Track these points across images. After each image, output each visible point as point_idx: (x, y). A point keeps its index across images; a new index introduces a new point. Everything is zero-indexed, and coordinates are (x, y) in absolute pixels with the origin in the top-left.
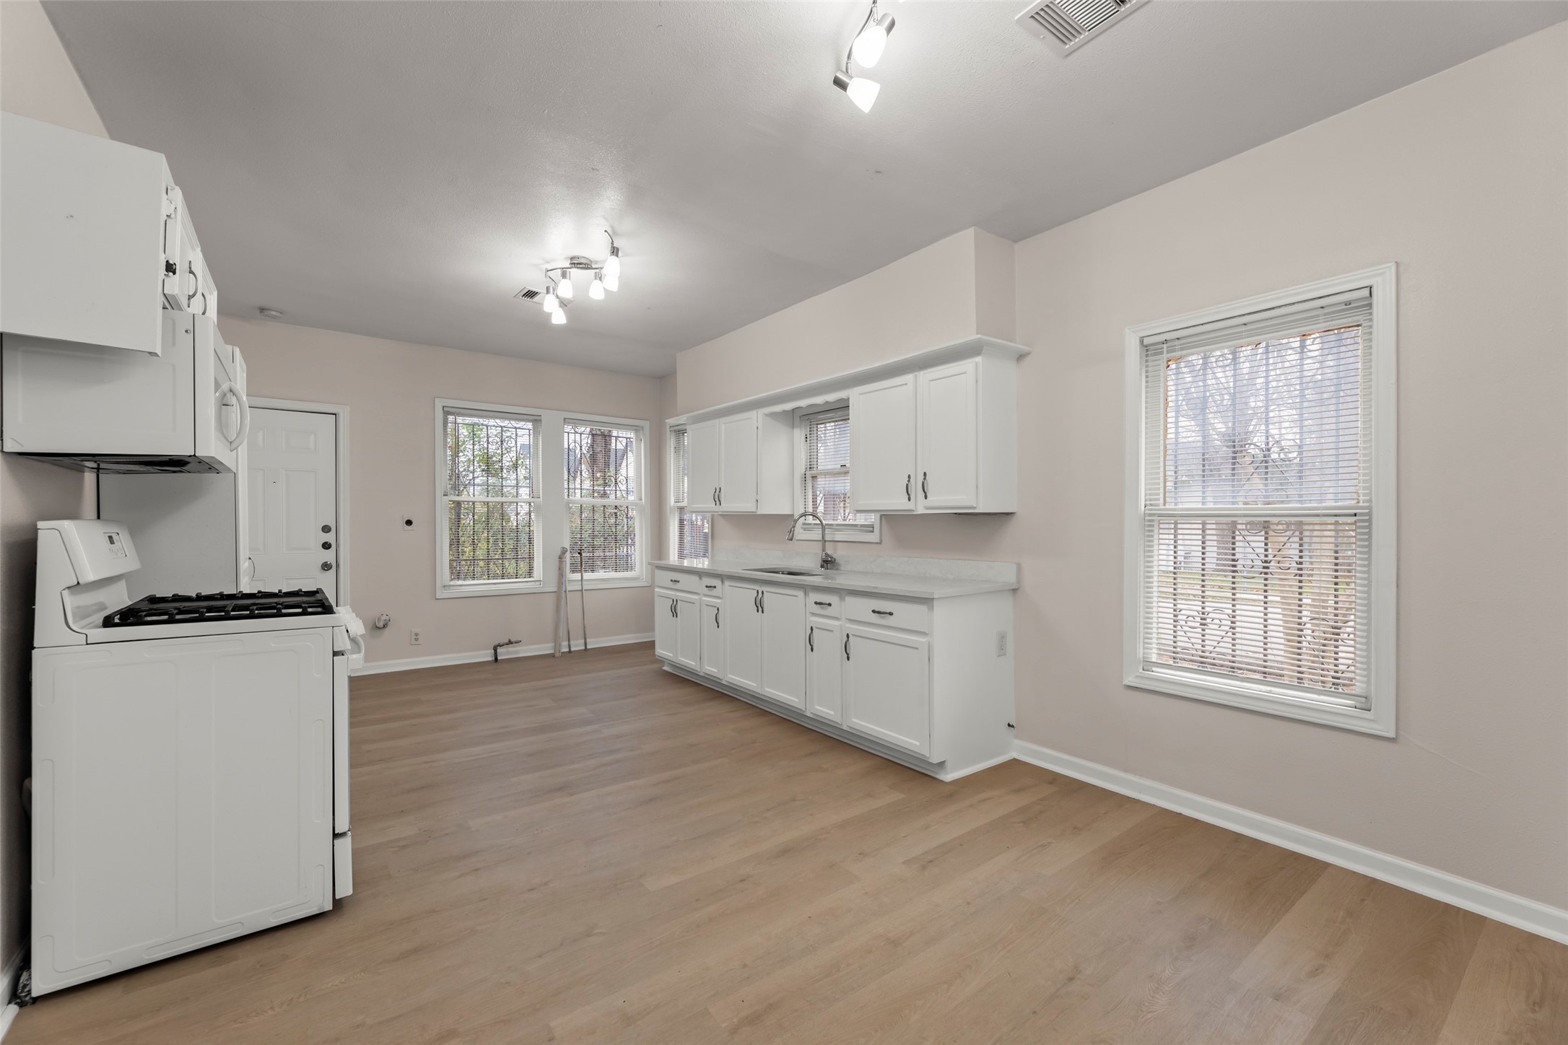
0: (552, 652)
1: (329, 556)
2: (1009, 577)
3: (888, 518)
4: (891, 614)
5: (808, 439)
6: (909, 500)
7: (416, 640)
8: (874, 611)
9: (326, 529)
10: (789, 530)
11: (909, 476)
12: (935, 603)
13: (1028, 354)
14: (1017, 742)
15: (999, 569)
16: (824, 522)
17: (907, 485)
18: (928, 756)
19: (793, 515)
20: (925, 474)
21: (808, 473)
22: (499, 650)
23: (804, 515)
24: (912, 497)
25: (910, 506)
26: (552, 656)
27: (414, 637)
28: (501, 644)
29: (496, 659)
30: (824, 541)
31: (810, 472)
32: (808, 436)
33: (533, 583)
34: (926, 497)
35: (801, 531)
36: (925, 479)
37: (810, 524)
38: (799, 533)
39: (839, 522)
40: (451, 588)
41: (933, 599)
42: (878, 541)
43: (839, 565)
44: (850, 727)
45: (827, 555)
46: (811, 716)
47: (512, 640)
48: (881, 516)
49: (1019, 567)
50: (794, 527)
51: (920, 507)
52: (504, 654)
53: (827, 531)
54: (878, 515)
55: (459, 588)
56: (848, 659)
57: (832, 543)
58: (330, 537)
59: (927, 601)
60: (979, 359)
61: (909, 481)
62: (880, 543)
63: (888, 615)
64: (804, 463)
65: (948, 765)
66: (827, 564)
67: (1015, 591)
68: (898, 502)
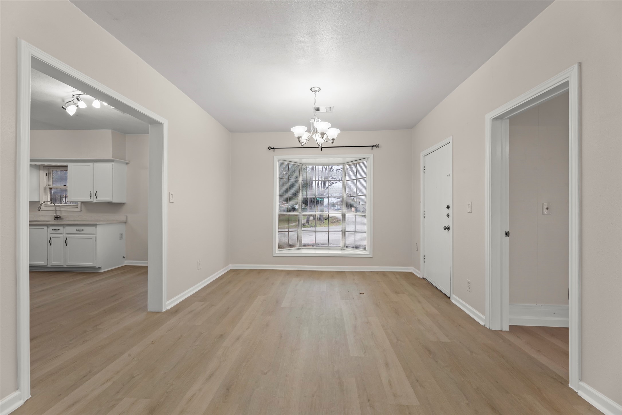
2: (124, 219)
3: (85, 204)
4: (83, 230)
5: (48, 175)
6: (91, 198)
8: (77, 230)
10: (38, 207)
11: (91, 192)
12: (98, 226)
13: (129, 163)
14: (126, 261)
15: (121, 217)
16: (56, 204)
17: (90, 194)
18: (95, 266)
19: (39, 202)
20: (96, 192)
21: (48, 187)
23: (46, 202)
24: (92, 198)
25: (91, 200)
30: (56, 211)
31: (49, 187)
32: (48, 174)
34: (97, 198)
35: (44, 207)
36: (96, 193)
37: (49, 205)
38: (43, 208)
39: (62, 204)
41: (97, 225)
42: (80, 210)
43: (63, 219)
44: (67, 266)
45: (57, 215)
46: (51, 266)
48: (81, 203)
49: (127, 216)
50: (41, 206)
51: (95, 200)
53: (57, 207)
54: (80, 202)
56: (67, 245)
57: (59, 212)
59: (95, 225)
60: (113, 163)
61: (91, 193)
62: (81, 211)
63: (82, 231)
64: (45, 183)
65: (102, 268)
66: (57, 218)
67: (126, 223)
68: (87, 199)
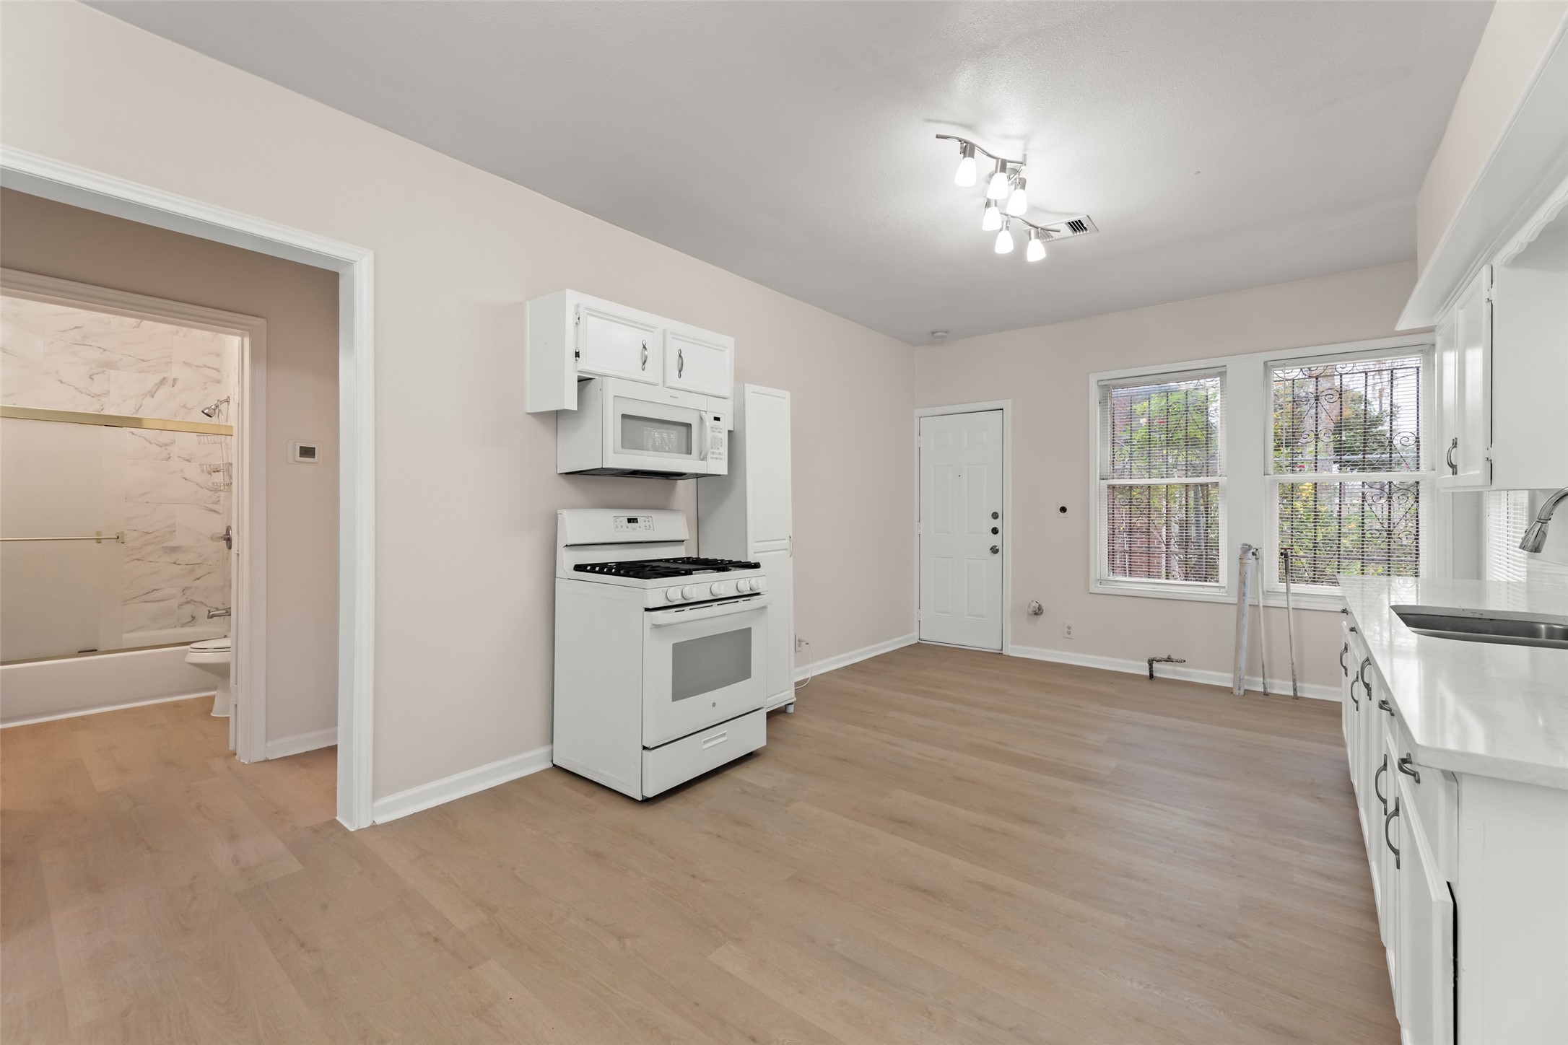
0: (1230, 685)
1: (995, 540)
7: (1069, 633)
9: (995, 516)
22: (1155, 665)
26: (1228, 691)
27: (1066, 630)
28: (1158, 659)
29: (1151, 676)
33: (1217, 590)
40: (1109, 583)
47: (1172, 657)
52: (1162, 670)
55: (1114, 583)
58: (996, 523)
